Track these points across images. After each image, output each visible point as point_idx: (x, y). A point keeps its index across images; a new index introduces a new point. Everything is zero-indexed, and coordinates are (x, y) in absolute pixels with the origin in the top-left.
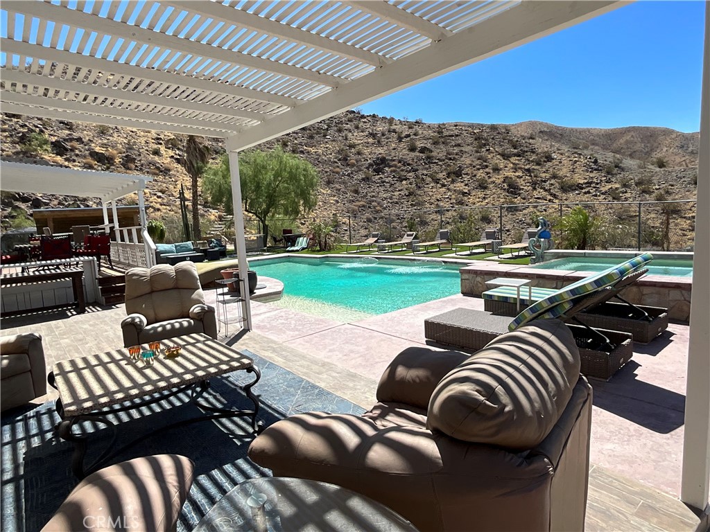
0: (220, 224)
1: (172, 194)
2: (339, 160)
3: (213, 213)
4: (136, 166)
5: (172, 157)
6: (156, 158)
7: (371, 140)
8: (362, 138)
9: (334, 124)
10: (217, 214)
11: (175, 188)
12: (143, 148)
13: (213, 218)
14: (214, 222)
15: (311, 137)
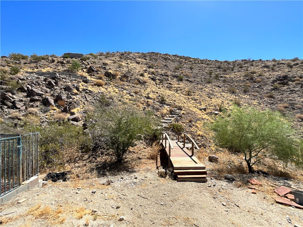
0: (170, 117)
1: (142, 95)
2: (248, 80)
3: (166, 108)
4: (128, 80)
5: (150, 77)
6: (141, 78)
7: (266, 69)
8: (258, 69)
9: (236, 65)
10: (168, 109)
11: (145, 91)
12: (136, 73)
13: (165, 111)
14: (165, 115)
15: (225, 71)
